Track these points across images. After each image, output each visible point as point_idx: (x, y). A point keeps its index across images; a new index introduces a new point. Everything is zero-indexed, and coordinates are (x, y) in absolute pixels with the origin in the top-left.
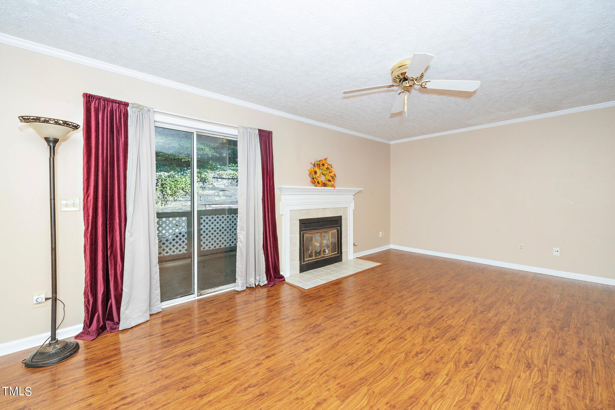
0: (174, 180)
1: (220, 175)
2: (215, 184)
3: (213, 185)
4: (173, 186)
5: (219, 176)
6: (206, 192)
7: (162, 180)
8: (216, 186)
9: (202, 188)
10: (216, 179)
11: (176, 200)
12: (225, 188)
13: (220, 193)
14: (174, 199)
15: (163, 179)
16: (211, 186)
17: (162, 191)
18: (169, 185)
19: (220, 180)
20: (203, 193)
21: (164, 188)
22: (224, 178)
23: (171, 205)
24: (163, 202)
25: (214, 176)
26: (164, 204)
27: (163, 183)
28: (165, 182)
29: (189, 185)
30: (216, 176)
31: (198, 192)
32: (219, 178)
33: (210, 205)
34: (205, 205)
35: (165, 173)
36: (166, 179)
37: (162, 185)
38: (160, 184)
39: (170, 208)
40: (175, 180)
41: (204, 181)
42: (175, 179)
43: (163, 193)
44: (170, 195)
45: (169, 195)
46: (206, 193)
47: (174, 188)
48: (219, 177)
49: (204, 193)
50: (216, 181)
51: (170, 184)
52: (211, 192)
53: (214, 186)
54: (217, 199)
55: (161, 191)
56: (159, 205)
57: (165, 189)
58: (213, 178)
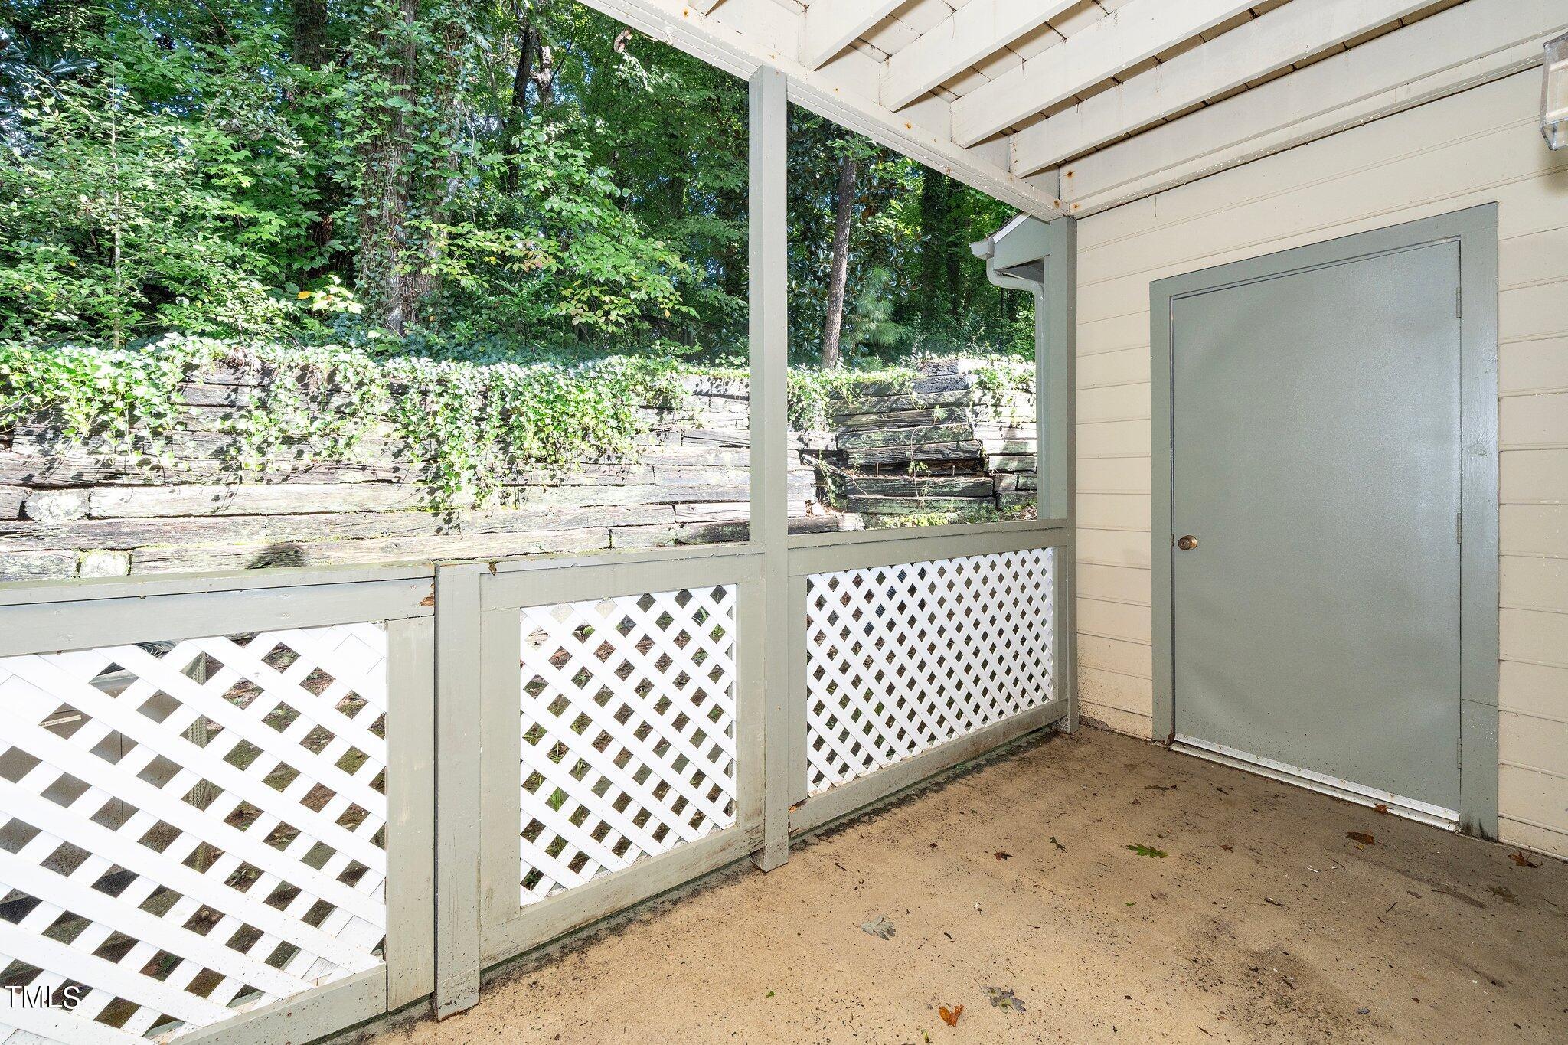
0: (551, 397)
1: (719, 382)
2: (702, 418)
3: (697, 423)
4: (548, 421)
5: (717, 387)
6: (674, 450)
7: (503, 398)
8: (708, 427)
9: (659, 435)
10: (707, 398)
11: (562, 480)
12: (740, 435)
13: (723, 455)
14: (553, 477)
15: (508, 389)
16: (687, 426)
17: (503, 443)
18: (532, 417)
19: (719, 402)
20: (660, 455)
21: (511, 430)
22: (731, 397)
23: (541, 500)
24: (511, 490)
25: (697, 385)
26: (512, 499)
27: (507, 406)
28: (518, 403)
29: (611, 420)
30: (705, 387)
31: (644, 451)
32: (715, 395)
33: (692, 505)
34: (674, 504)
35: (515, 368)
36: (520, 389)
37: (505, 415)
38: (495, 413)
39: (536, 514)
40: (556, 397)
41: (661, 408)
42: (557, 392)
43: (506, 452)
44: (538, 461)
45: (533, 460)
46: (673, 455)
47: (552, 428)
48: (715, 391)
49: (666, 455)
50: (706, 407)
51: (535, 410)
52: (691, 451)
53: (700, 426)
54: (715, 478)
55: (499, 442)
56: (493, 500)
57: (517, 433)
58: (697, 393)
